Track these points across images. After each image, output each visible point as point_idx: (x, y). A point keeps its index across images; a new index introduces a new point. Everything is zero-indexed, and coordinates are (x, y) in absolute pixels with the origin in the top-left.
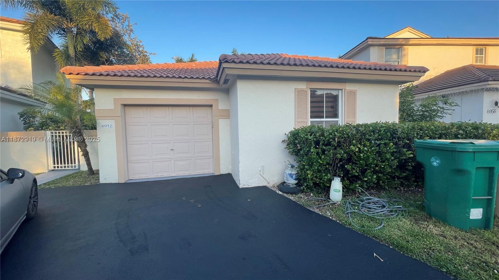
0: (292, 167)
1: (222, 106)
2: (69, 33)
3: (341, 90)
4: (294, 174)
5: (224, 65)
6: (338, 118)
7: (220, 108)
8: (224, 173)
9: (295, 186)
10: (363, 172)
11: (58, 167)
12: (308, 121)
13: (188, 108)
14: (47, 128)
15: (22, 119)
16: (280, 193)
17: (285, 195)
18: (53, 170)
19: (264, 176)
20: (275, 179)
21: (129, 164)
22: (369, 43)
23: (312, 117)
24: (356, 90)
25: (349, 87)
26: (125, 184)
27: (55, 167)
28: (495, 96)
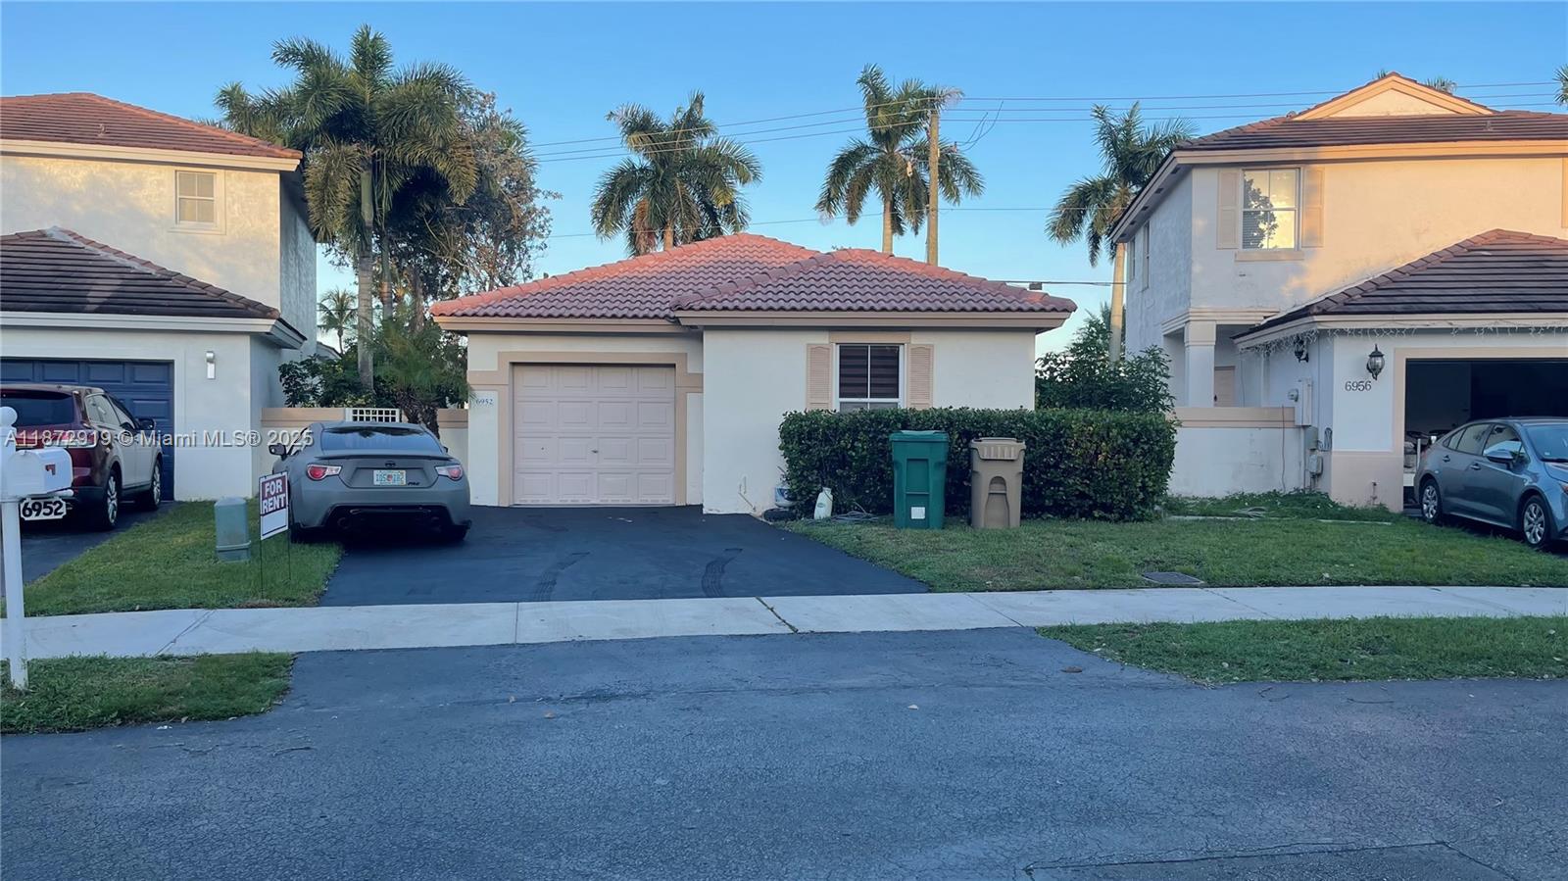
1: (694, 365)
3: (902, 344)
4: (786, 490)
7: (689, 371)
8: (693, 504)
12: (833, 402)
16: (763, 520)
19: (747, 496)
20: (764, 503)
21: (516, 474)
22: (1180, 161)
23: (841, 396)
24: (933, 346)
25: (917, 340)
26: (510, 509)
28: (1367, 346)
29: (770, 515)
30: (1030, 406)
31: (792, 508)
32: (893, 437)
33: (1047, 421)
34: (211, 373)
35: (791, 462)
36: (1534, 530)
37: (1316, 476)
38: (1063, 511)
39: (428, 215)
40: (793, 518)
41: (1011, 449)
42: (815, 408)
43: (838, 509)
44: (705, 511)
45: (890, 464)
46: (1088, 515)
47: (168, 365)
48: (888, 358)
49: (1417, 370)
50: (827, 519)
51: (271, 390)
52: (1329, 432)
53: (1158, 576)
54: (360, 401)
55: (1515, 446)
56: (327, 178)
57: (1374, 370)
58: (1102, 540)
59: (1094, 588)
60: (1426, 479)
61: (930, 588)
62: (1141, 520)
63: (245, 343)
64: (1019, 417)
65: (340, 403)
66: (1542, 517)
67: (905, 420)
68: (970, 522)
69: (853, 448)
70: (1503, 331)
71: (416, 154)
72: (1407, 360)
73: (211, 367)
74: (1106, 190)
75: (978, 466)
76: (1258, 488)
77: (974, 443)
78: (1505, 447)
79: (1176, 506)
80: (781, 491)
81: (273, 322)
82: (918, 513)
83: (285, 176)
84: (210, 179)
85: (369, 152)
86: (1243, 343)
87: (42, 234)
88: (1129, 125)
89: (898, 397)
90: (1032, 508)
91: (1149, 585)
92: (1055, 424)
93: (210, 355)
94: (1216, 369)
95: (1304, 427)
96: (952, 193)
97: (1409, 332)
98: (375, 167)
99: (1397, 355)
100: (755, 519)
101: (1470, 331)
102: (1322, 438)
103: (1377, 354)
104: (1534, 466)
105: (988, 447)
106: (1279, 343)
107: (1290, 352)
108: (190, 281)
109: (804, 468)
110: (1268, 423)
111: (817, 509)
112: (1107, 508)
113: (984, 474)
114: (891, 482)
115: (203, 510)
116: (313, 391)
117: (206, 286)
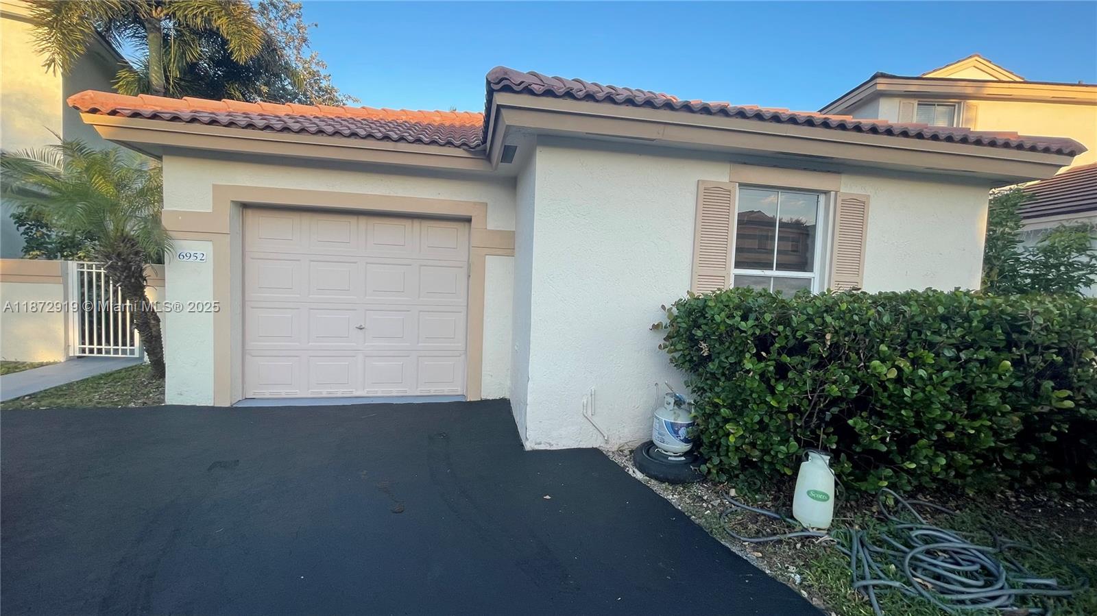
0: (679, 403)
1: (495, 220)
2: (152, 32)
3: (826, 193)
4: (682, 426)
5: (501, 99)
6: (812, 271)
7: (491, 226)
8: (491, 399)
9: (683, 458)
10: (905, 443)
11: (91, 351)
12: (729, 278)
13: (407, 223)
14: (73, 255)
15: (22, 229)
16: (639, 476)
17: (654, 485)
18: (79, 357)
19: (595, 420)
20: (626, 430)
22: (879, 87)
23: (738, 265)
24: (869, 197)
25: (848, 187)
26: (232, 410)
27: (83, 351)
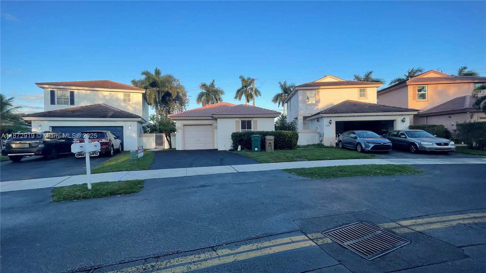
3: (252, 120)
7: (215, 125)
8: (216, 149)
12: (240, 130)
13: (204, 126)
19: (226, 147)
20: (229, 148)
21: (185, 144)
22: (296, 89)
23: (242, 129)
24: (257, 120)
25: (254, 119)
26: (184, 151)
27: (156, 147)
28: (329, 119)
29: (230, 150)
30: (274, 130)
31: (234, 149)
32: (252, 136)
33: (277, 133)
34: (130, 128)
35: (233, 141)
36: (359, 149)
37: (321, 141)
38: (281, 148)
39: (168, 100)
40: (234, 151)
41: (272, 138)
42: (237, 131)
43: (242, 149)
44: (218, 150)
45: (251, 141)
46: (285, 148)
47: (122, 127)
48: (249, 123)
49: (337, 123)
50: (240, 151)
51: (141, 131)
52: (323, 134)
53: (299, 159)
54: (157, 132)
55: (355, 135)
56: (150, 94)
57: (330, 123)
58: (289, 153)
59: (289, 162)
60: (340, 141)
61: (261, 163)
62: (294, 149)
63: (136, 123)
64: (272, 132)
65: (153, 133)
66: (361, 147)
67: (253, 133)
68: (265, 151)
69: (244, 138)
70: (351, 116)
71: (166, 89)
72: (336, 122)
73: (130, 127)
74: (281, 95)
75: (266, 141)
76: (312, 144)
77: (266, 137)
78: (353, 135)
79: (299, 147)
80: (232, 146)
81: (141, 119)
82: (256, 149)
83: (143, 93)
84: (130, 94)
85: (158, 89)
86: (308, 119)
87: (99, 104)
88: (285, 85)
89: (251, 129)
90: (276, 148)
91: (298, 161)
92: (279, 133)
93: (130, 125)
94: (303, 123)
95: (319, 133)
96: (257, 96)
97: (336, 116)
98: (158, 92)
99: (334, 120)
100: (227, 151)
101: (346, 116)
102: (322, 134)
103: (331, 120)
104: (358, 138)
105: (268, 137)
106: (314, 119)
107: (316, 120)
108: (126, 112)
109: (236, 142)
110: (313, 132)
111: (238, 149)
112: (288, 147)
113: (268, 142)
114: (251, 144)
115: (128, 152)
116: (148, 131)
117: (129, 113)
